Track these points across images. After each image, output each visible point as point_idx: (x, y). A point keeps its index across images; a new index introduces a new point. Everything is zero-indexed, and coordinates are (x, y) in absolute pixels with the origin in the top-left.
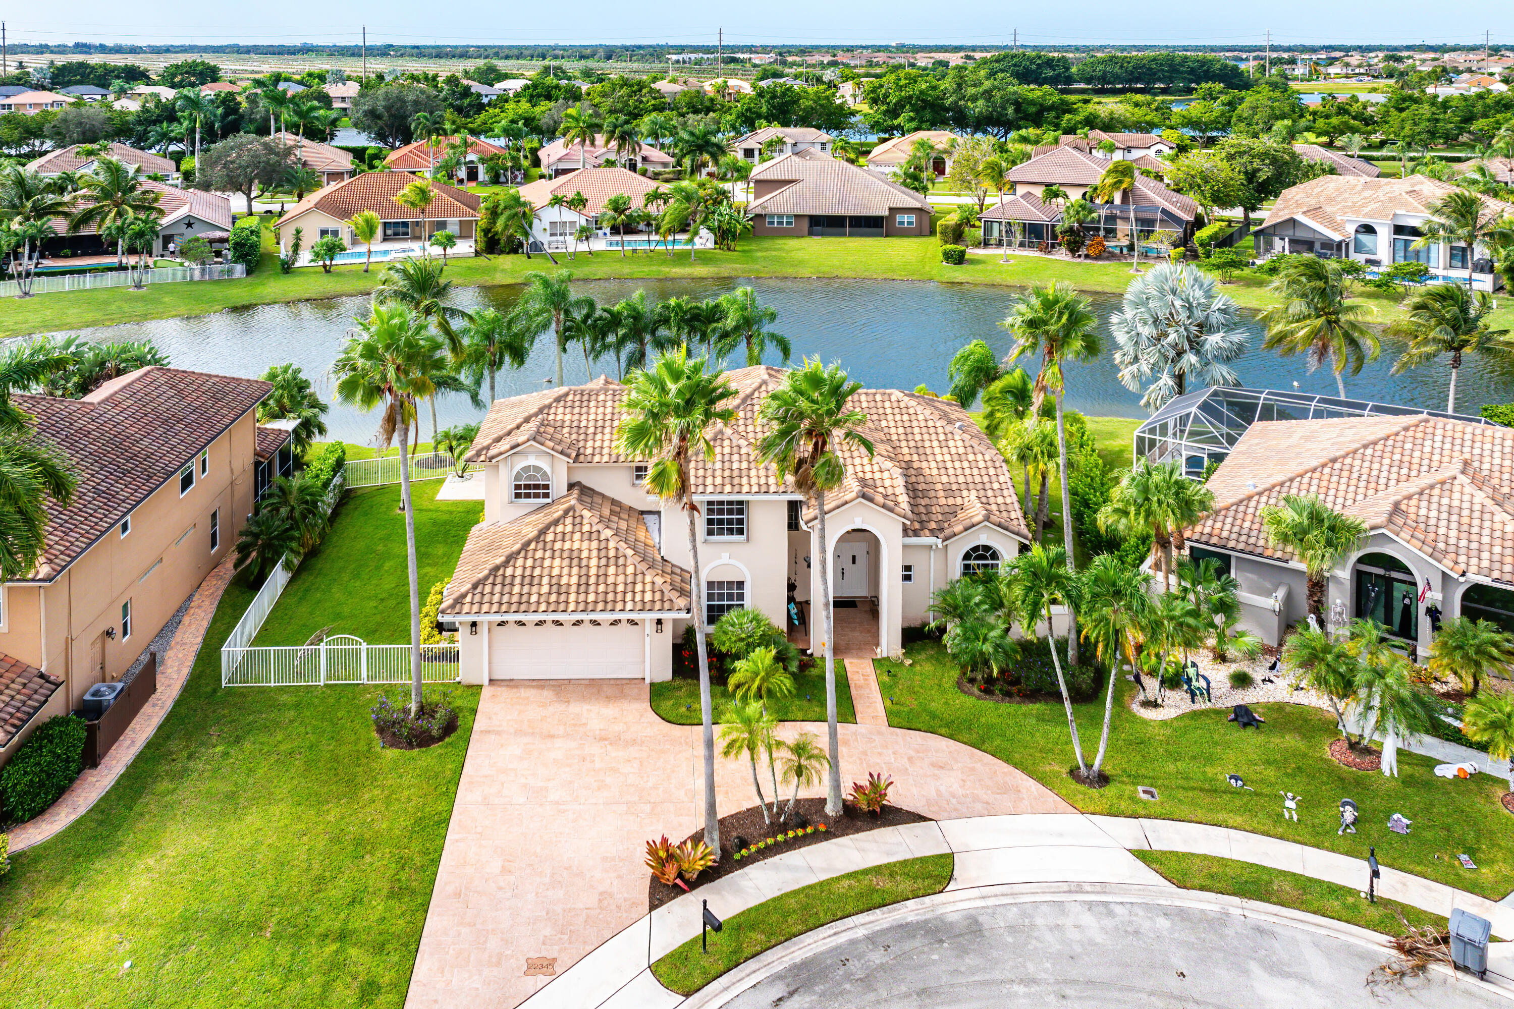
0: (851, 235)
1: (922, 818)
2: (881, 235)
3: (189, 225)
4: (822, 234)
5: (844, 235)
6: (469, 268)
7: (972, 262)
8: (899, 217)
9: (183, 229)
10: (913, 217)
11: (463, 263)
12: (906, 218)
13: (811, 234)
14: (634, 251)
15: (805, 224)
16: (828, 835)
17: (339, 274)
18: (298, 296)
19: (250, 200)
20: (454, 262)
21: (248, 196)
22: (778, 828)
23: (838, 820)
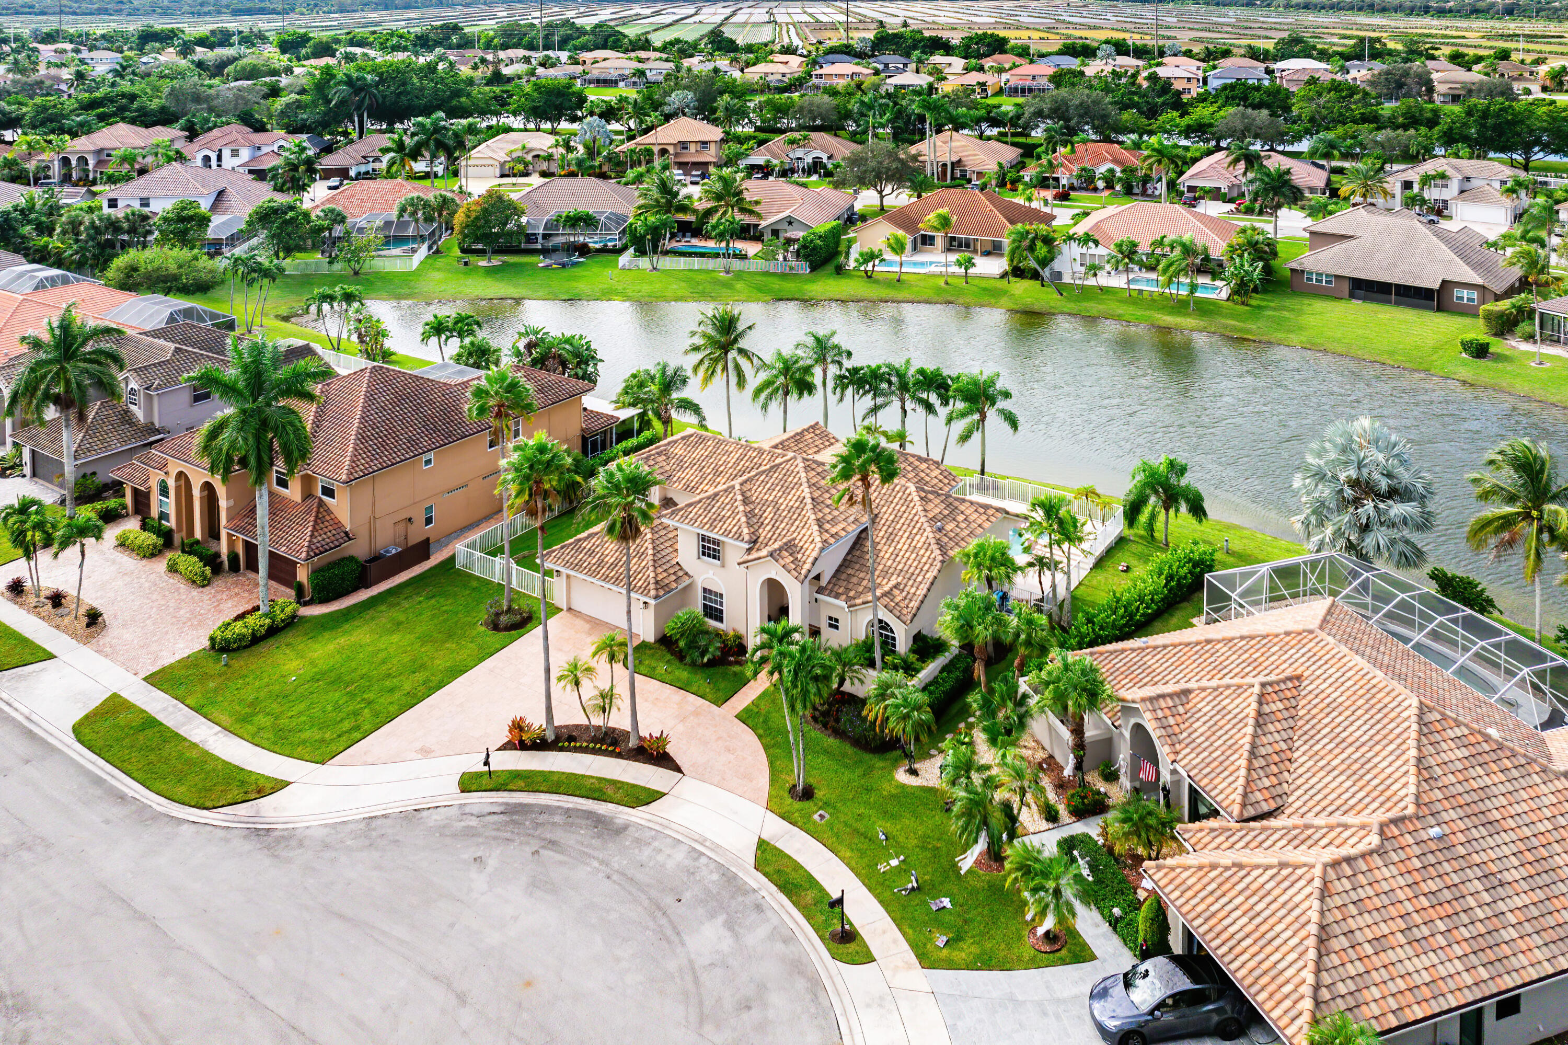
0: (1397, 304)
1: (678, 769)
2: (1430, 308)
3: (790, 223)
4: (1365, 299)
5: (1389, 302)
6: (985, 289)
7: (1498, 357)
8: (1457, 292)
9: (786, 226)
10: (1475, 295)
11: (983, 284)
12: (1465, 294)
13: (1352, 296)
14: (1141, 291)
15: (1346, 287)
16: (619, 756)
17: (877, 282)
18: (832, 296)
19: (882, 197)
20: (976, 282)
21: (880, 192)
22: (595, 740)
23: (631, 750)
